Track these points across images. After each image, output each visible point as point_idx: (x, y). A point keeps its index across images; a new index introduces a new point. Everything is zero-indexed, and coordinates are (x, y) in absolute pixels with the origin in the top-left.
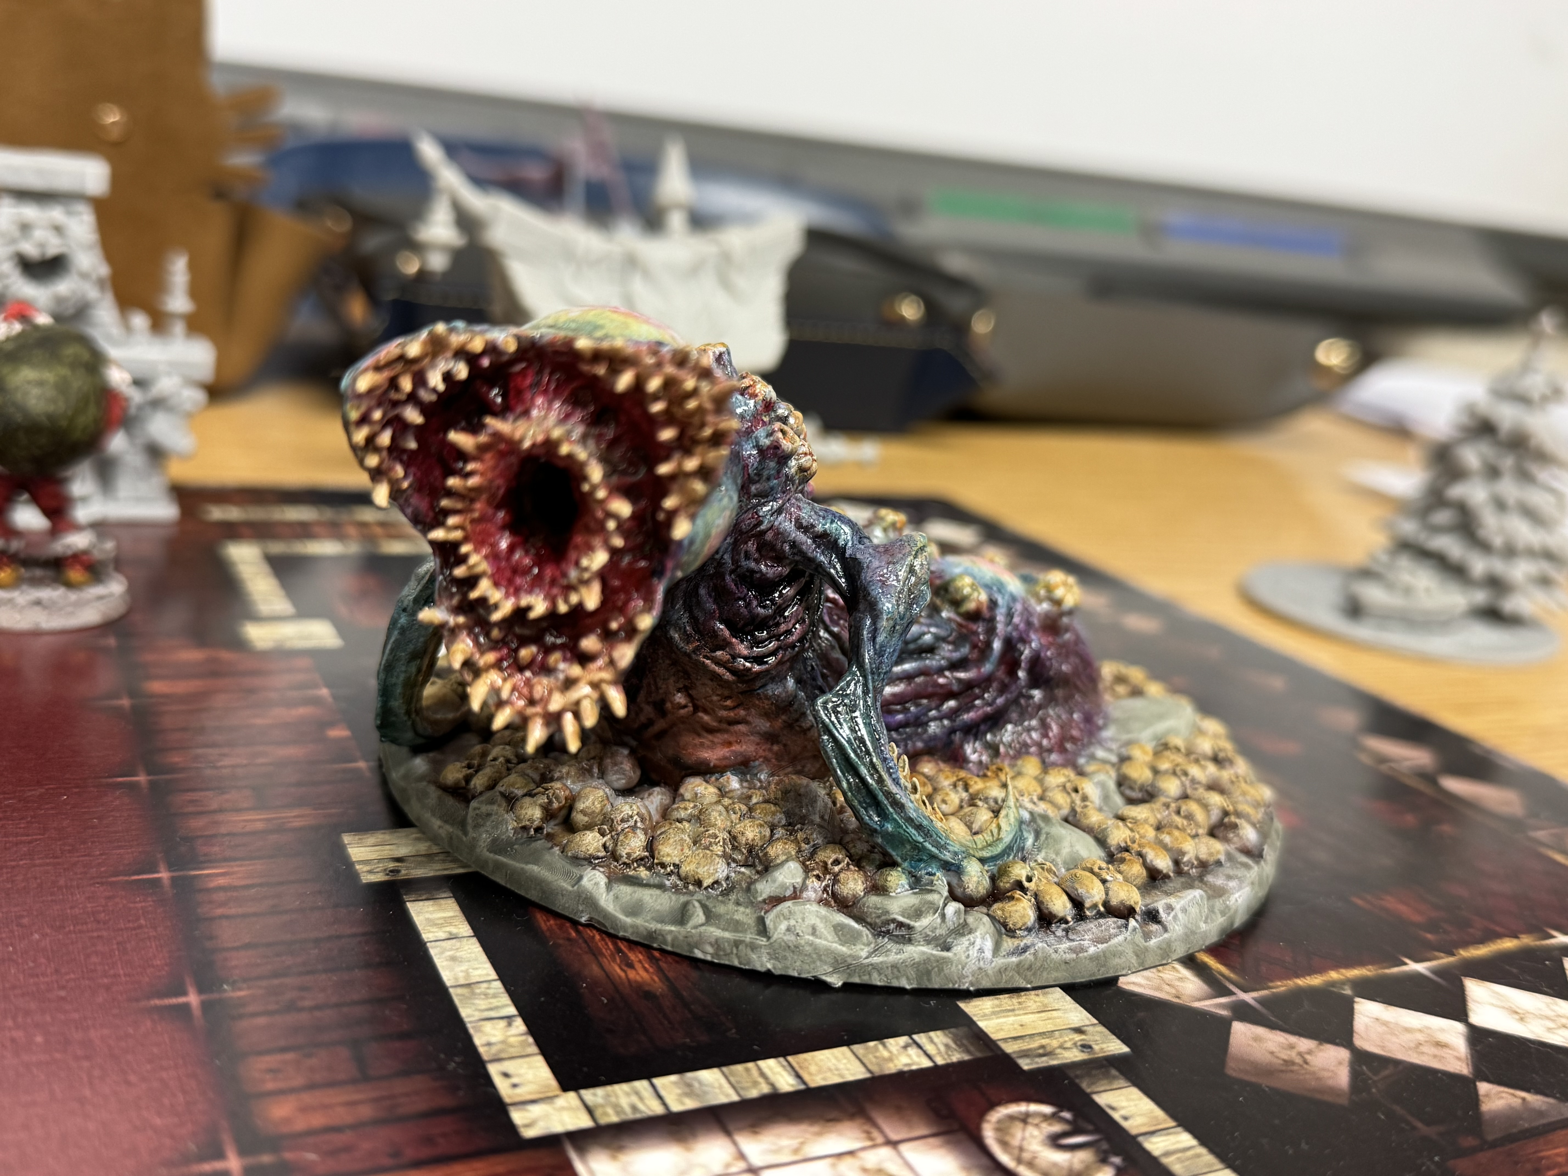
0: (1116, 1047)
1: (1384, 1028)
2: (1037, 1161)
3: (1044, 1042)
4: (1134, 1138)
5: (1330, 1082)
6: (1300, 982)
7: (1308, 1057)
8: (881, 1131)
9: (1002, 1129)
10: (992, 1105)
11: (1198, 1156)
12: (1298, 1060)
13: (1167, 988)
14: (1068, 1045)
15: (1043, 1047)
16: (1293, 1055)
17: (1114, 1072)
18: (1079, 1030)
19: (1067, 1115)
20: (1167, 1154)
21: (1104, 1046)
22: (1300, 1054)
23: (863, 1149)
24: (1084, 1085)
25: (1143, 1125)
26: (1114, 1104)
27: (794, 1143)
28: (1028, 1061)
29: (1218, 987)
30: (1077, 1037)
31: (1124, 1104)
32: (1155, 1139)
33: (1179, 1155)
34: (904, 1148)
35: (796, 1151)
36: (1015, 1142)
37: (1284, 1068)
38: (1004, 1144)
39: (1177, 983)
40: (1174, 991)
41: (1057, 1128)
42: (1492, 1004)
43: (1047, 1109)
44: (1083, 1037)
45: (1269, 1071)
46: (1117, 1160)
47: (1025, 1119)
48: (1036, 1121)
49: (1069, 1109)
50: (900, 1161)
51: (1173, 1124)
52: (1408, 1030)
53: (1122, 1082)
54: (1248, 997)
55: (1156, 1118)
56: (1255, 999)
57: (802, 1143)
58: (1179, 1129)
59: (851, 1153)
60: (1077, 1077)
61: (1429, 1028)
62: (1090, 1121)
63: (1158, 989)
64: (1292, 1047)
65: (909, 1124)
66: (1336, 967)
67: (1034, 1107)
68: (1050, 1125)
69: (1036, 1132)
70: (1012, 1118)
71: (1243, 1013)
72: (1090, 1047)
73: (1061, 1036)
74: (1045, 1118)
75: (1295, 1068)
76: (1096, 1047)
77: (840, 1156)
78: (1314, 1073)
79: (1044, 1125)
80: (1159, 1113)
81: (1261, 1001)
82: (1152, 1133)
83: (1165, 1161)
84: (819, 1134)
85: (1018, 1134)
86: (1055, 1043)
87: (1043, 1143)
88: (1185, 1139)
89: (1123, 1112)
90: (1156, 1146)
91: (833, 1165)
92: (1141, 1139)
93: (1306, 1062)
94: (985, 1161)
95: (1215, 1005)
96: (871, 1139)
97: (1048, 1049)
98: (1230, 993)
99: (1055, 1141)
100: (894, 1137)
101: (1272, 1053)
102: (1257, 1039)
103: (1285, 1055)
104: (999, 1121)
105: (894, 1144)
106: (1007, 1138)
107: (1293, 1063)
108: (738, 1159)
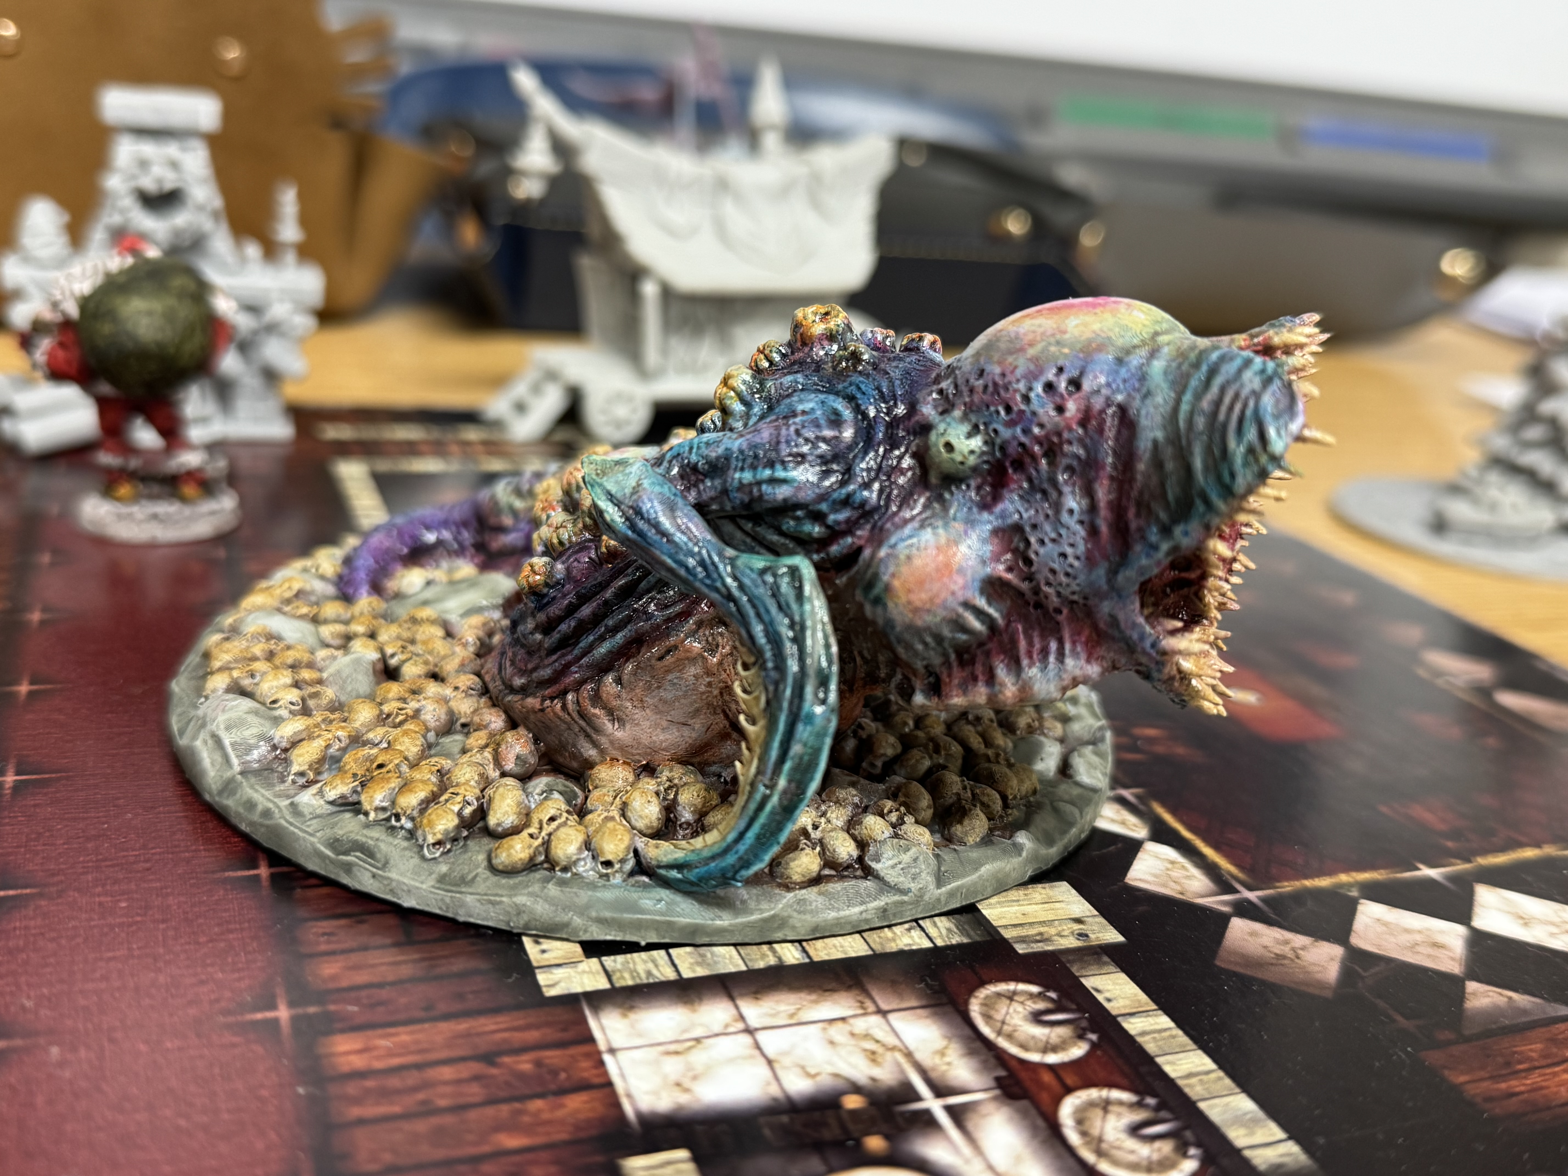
0: (1113, 936)
1: (1384, 928)
2: (1016, 1034)
3: (1042, 929)
4: (1114, 1018)
5: (1319, 976)
6: (1308, 883)
7: (1300, 952)
8: (874, 1002)
9: (988, 1005)
10: (982, 983)
11: (1174, 1037)
12: (1290, 955)
13: (1172, 884)
14: (1065, 933)
15: (1041, 934)
16: (1286, 950)
17: (1106, 959)
18: (1078, 921)
19: (1053, 995)
20: (1144, 1033)
21: (1100, 935)
22: (1294, 949)
23: (855, 1016)
24: (1075, 969)
25: (1125, 1007)
26: (1100, 987)
27: (792, 1009)
28: (1024, 946)
29: (1223, 885)
30: (1076, 927)
31: (1110, 987)
32: (1133, 1020)
33: (1156, 1035)
34: (892, 1017)
35: (792, 1016)
36: (999, 1017)
37: (1274, 961)
38: (988, 1017)
39: (1184, 881)
40: (1179, 888)
41: (1041, 1005)
42: (1499, 910)
43: (1034, 989)
44: (1081, 926)
45: (1259, 963)
46: (1094, 1037)
47: (1011, 997)
48: (1021, 999)
49: (1055, 990)
50: (887, 1028)
51: (1155, 1007)
52: (1407, 931)
53: (1112, 968)
54: (1252, 896)
55: (1139, 1001)
56: (1259, 897)
57: (799, 1009)
58: (1160, 1012)
59: (843, 1019)
60: (1069, 961)
61: (1428, 930)
62: (1073, 1001)
63: (1164, 885)
64: (1286, 942)
65: (901, 996)
66: (1347, 870)
67: (1022, 987)
68: (1035, 1003)
69: (1020, 1008)
70: (999, 995)
71: (1245, 910)
72: (1087, 936)
73: (1060, 925)
74: (1031, 996)
75: (1286, 962)
76: (1092, 936)
77: (832, 1021)
78: (1304, 967)
79: (1029, 1003)
80: (1143, 997)
81: (1264, 900)
82: (1132, 1014)
83: (1139, 1039)
84: (816, 1002)
85: (1002, 1010)
86: (1053, 931)
87: (1025, 1019)
88: (1164, 1021)
89: (1108, 995)
90: (1132, 1026)
91: (824, 1029)
92: (1119, 1019)
93: (1298, 957)
94: (968, 1031)
95: (1219, 902)
96: (863, 1008)
97: (1046, 936)
98: (1235, 891)
99: (1037, 1018)
100: (884, 1006)
101: (1265, 947)
102: (1253, 934)
103: (1278, 949)
104: (987, 997)
105: (883, 1013)
106: (992, 1013)
107: (1284, 957)
108: (736, 1021)
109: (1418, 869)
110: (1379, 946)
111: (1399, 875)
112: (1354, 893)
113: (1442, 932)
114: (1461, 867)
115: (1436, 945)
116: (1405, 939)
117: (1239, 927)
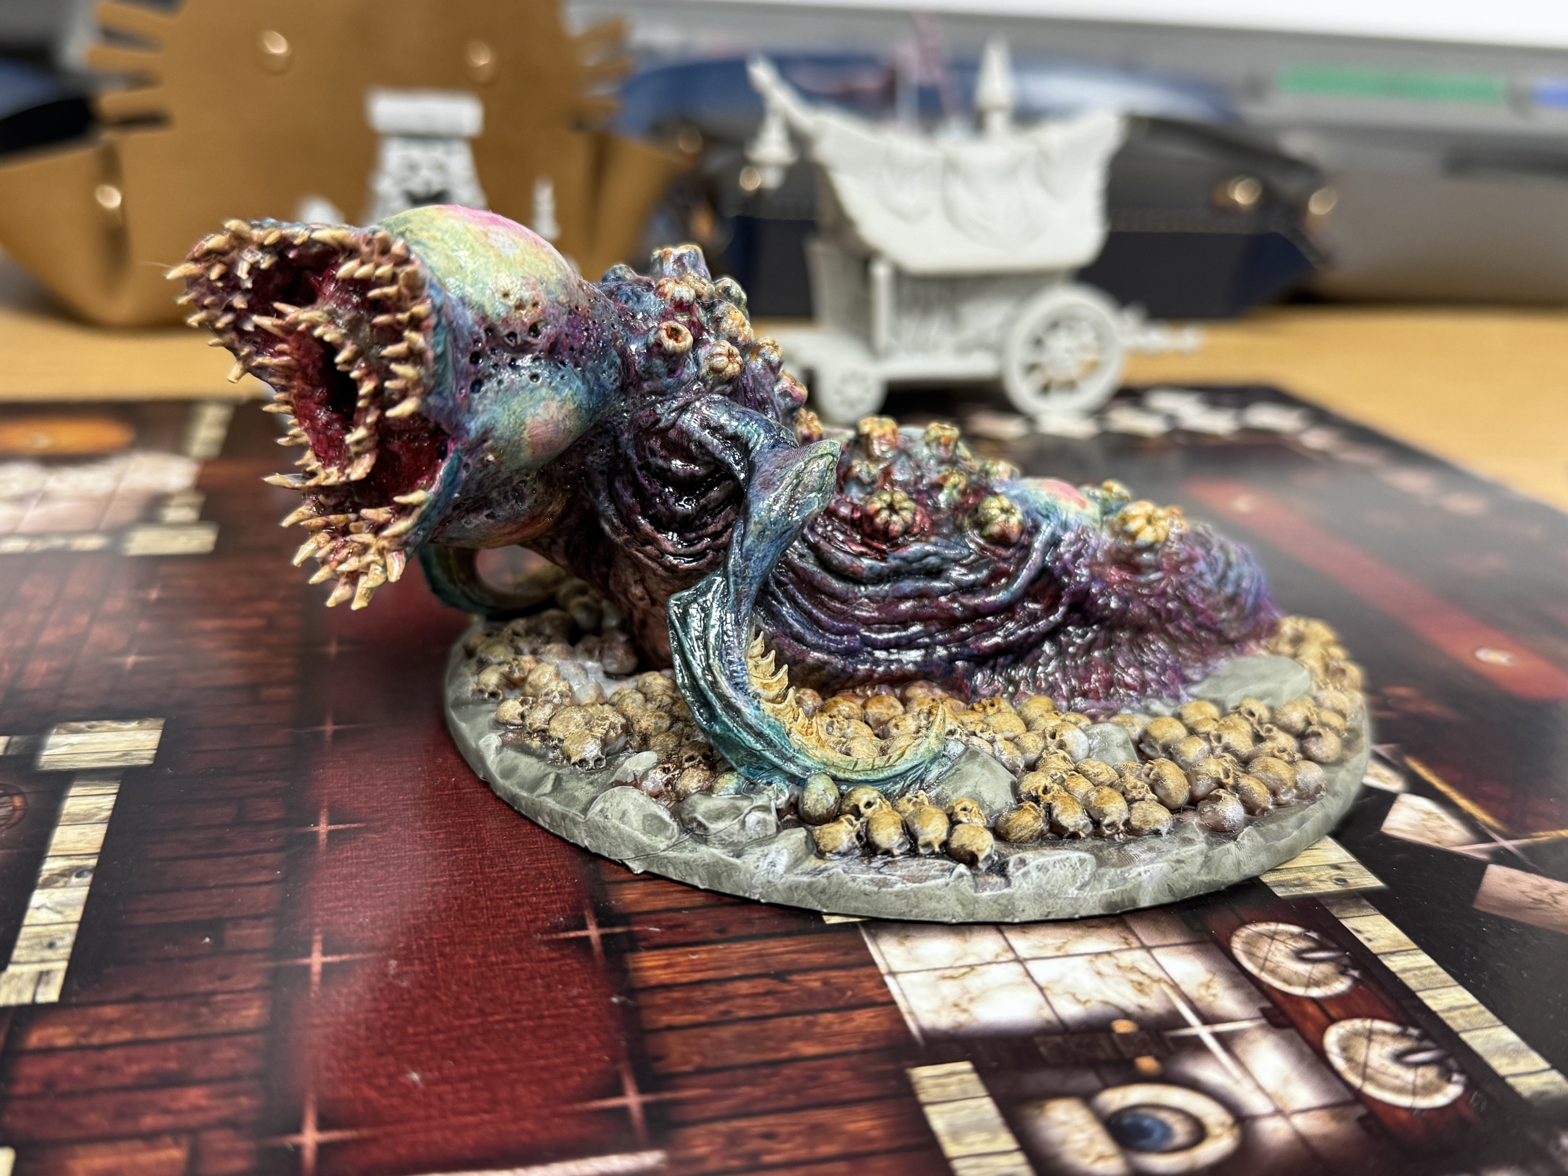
0: (1372, 881)
2: (1279, 970)
3: (1300, 875)
4: (1375, 956)
7: (1559, 897)
8: (1138, 938)
9: (1250, 944)
10: (1244, 923)
11: (1434, 974)
12: (1549, 899)
13: (1429, 834)
14: (1323, 878)
15: (1299, 879)
16: (1544, 895)
17: (1365, 902)
18: (1336, 867)
19: (1314, 935)
20: (1405, 970)
21: (1358, 880)
22: (1552, 895)
23: (1120, 950)
24: (1334, 912)
25: (1385, 946)
26: (1360, 928)
27: (1059, 942)
28: (1283, 889)
29: (1480, 834)
30: (1334, 873)
31: (1370, 928)
32: (1393, 958)
33: (1417, 972)
34: (1155, 952)
35: (1059, 949)
36: (1261, 954)
37: (1532, 906)
38: (1250, 955)
39: (1440, 830)
40: (1435, 837)
41: (1302, 944)
43: (1295, 929)
44: (1339, 872)
45: (1517, 907)
46: (1356, 973)
47: (1272, 936)
48: (1282, 938)
49: (1315, 931)
50: (1152, 962)
51: (1415, 946)
53: (1371, 911)
54: (1509, 844)
55: (1399, 941)
56: (1516, 846)
57: (1065, 943)
58: (1420, 951)
59: (1109, 953)
60: (1328, 904)
62: (1333, 940)
63: (1421, 835)
64: (1544, 888)
65: (1164, 934)
67: (1282, 927)
68: (1295, 941)
69: (1282, 947)
70: (1261, 935)
71: (1503, 858)
72: (1345, 881)
73: (1317, 871)
74: (1293, 936)
75: (1544, 906)
76: (1350, 881)
77: (1097, 955)
78: (1562, 911)
79: (1290, 942)
80: (1403, 937)
81: (1523, 849)
82: (1392, 953)
83: (1400, 976)
84: (1082, 937)
85: (1264, 948)
86: (1311, 876)
87: (1288, 956)
88: (1425, 959)
89: (1368, 935)
90: (1394, 964)
91: (1091, 961)
92: (1380, 957)
93: (1556, 902)
94: (1233, 967)
95: (1476, 850)
96: (1127, 944)
97: (1304, 881)
98: (1492, 840)
99: (1299, 956)
100: (1148, 943)
101: (1523, 892)
102: (1511, 880)
103: (1536, 894)
104: (1248, 936)
105: (1148, 949)
106: (1254, 950)
107: (1542, 902)
108: (1007, 951)
117: (1497, 875)
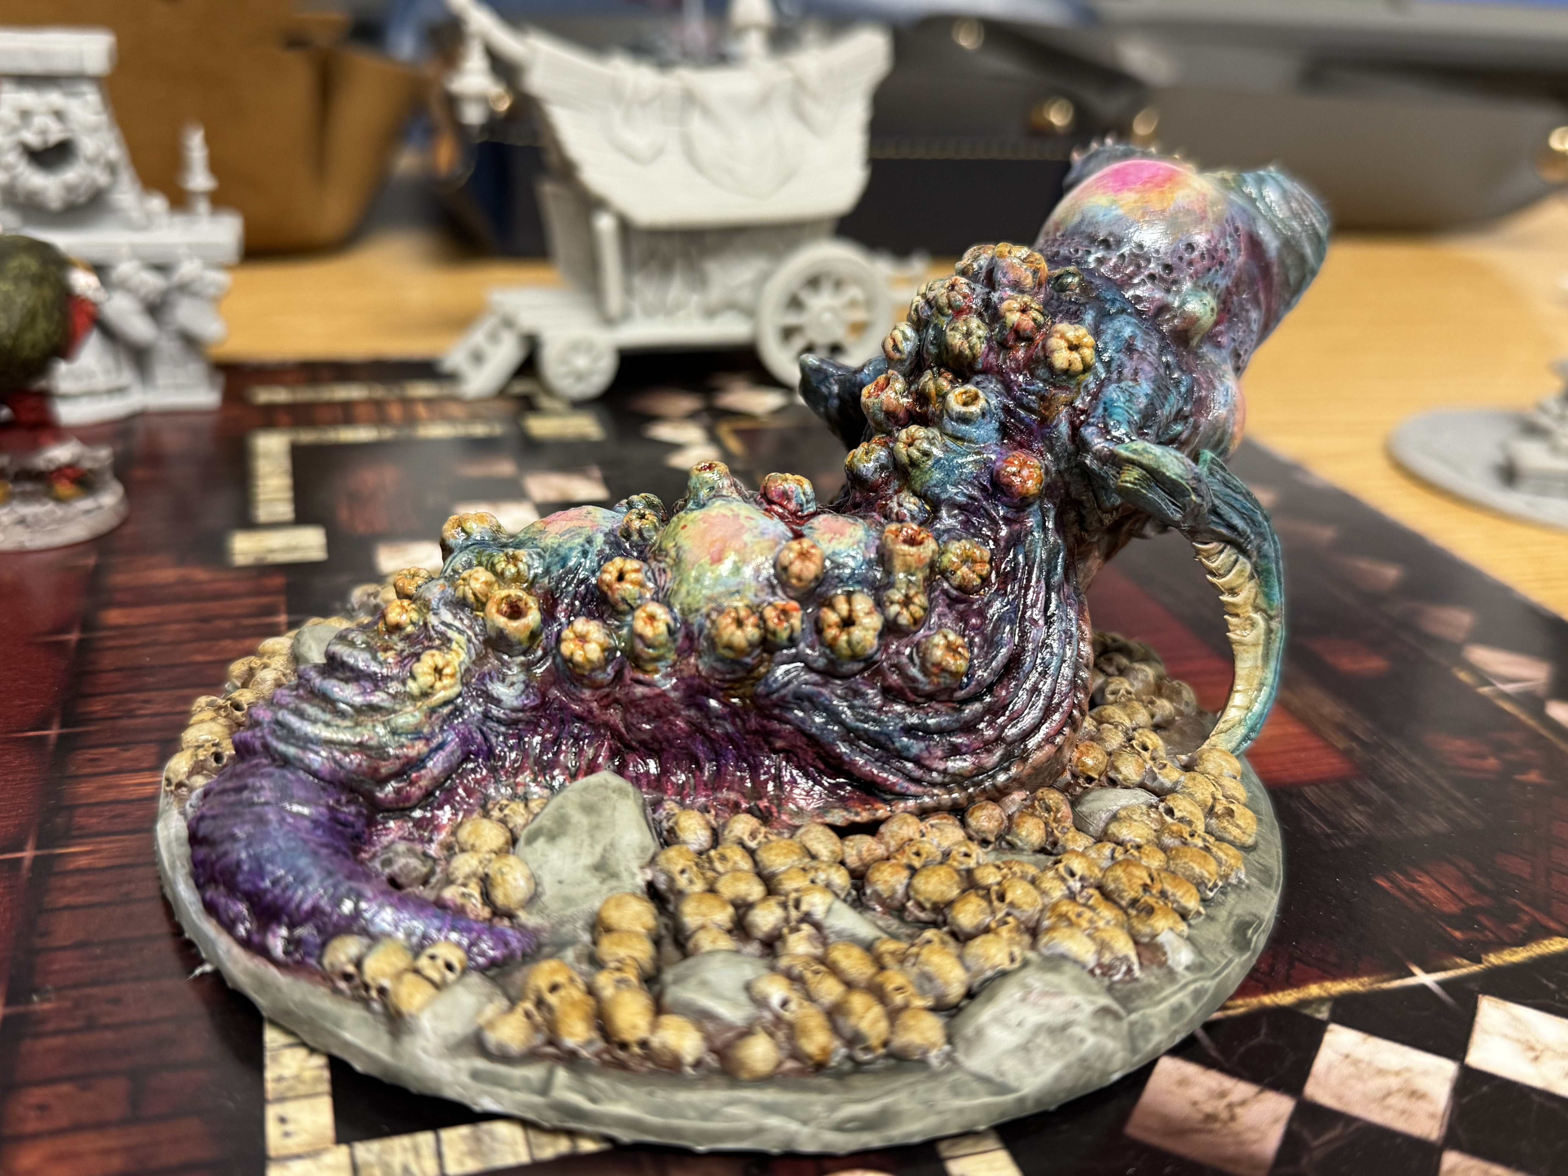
5: (1255, 1148)
7: (1239, 1110)
12: (1224, 1115)
16: (1219, 1106)
22: (1230, 1105)
37: (1201, 1126)
42: (1505, 1036)
52: (1381, 1072)
61: (1408, 1070)
64: (1223, 1094)
66: (1319, 979)
75: (1216, 1126)
93: (1233, 1118)
102: (1183, 1082)
103: (1209, 1106)
107: (1216, 1118)
109: (1412, 974)
110: (1340, 1098)
111: (1385, 986)
112: (1323, 1014)
113: (1425, 1073)
114: (1467, 969)
115: (1415, 1095)
116: (1376, 1084)
117: (1166, 1076)
